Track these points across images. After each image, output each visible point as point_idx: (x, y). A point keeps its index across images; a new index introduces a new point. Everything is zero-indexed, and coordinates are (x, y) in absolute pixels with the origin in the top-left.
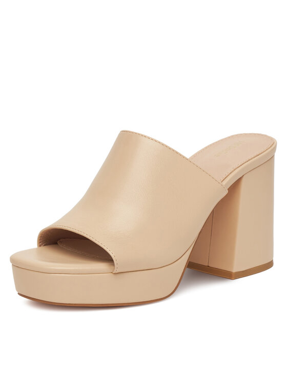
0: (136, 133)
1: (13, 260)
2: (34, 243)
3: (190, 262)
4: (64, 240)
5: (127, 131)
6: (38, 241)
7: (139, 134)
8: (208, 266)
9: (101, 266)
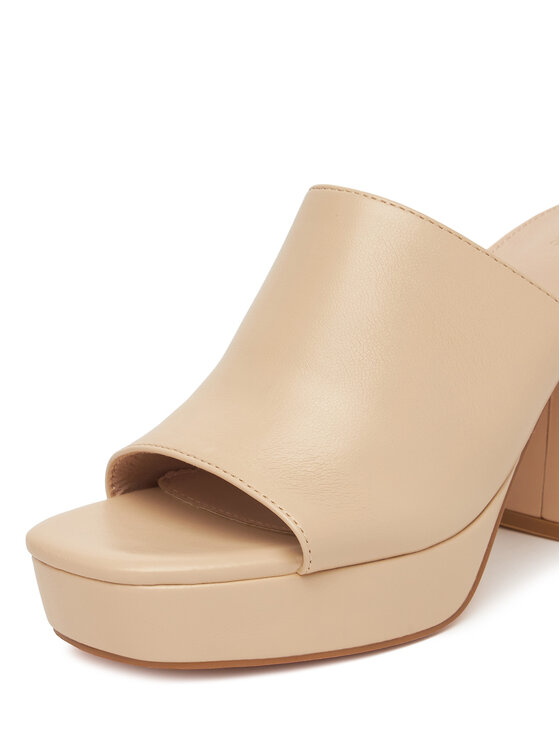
0: (348, 191)
1: (33, 544)
2: (95, 488)
3: (506, 510)
4: (176, 474)
5: (324, 187)
6: (107, 482)
7: (357, 193)
8: (542, 518)
9: (265, 557)
